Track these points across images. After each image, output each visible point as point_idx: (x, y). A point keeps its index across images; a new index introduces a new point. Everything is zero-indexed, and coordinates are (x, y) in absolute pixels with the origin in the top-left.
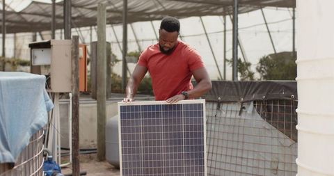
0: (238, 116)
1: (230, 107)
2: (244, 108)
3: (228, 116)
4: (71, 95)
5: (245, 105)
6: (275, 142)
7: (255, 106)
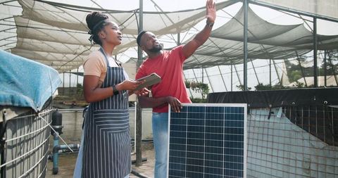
0: (266, 119)
1: (260, 112)
2: (273, 113)
3: (258, 119)
4: (136, 103)
5: (274, 110)
6: (307, 143)
7: (283, 111)
